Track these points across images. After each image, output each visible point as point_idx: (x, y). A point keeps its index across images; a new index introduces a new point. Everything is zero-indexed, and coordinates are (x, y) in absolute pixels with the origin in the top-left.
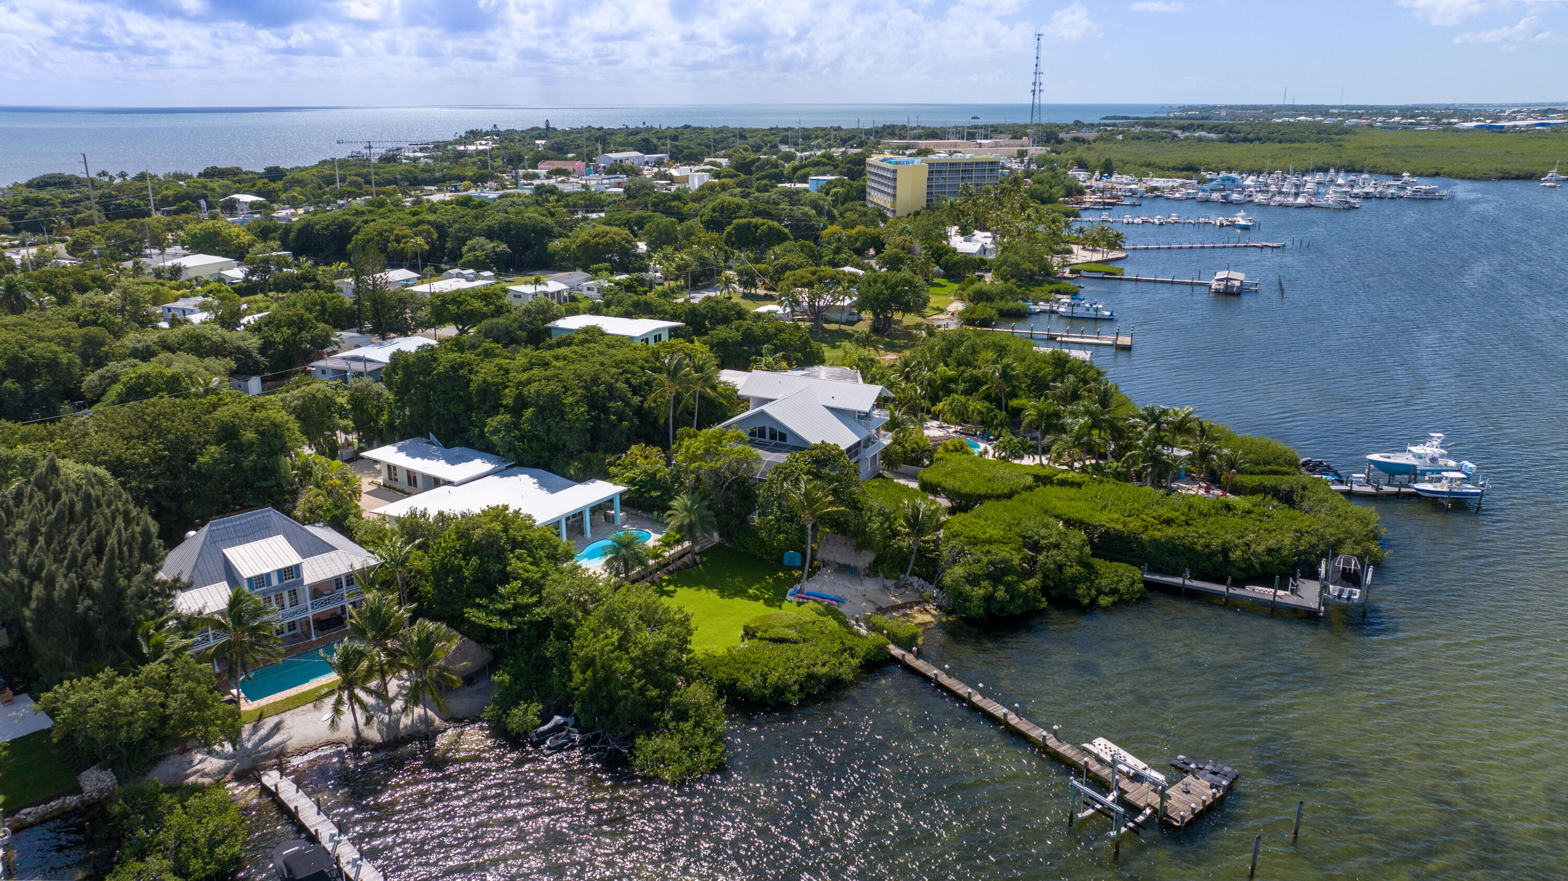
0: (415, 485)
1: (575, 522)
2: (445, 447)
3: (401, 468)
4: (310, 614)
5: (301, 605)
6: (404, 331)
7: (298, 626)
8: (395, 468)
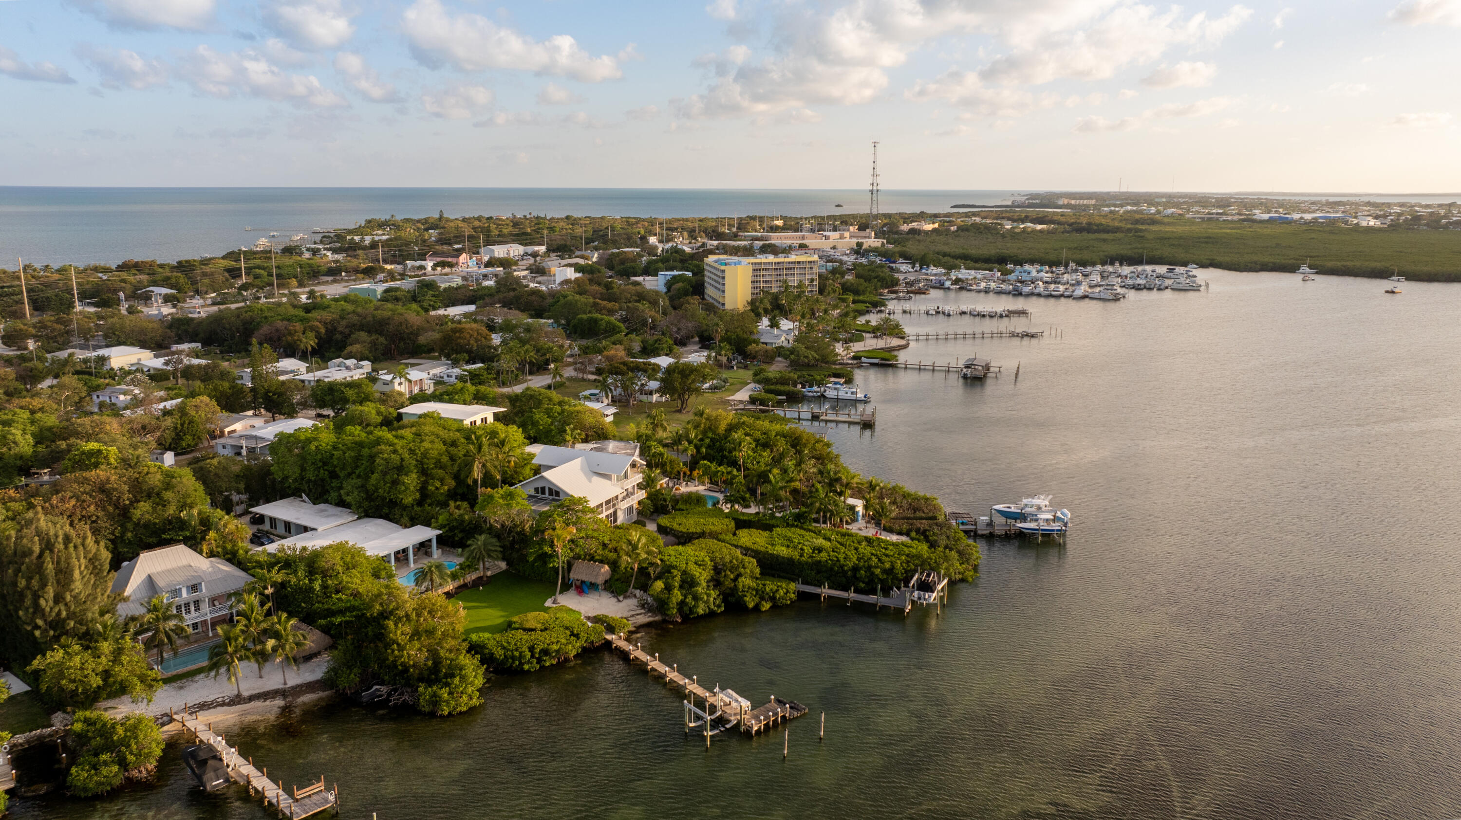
0: (290, 532)
1: (401, 556)
2: (314, 504)
3: (279, 520)
4: (209, 617)
5: (203, 611)
6: (291, 414)
7: (200, 626)
8: (275, 519)
